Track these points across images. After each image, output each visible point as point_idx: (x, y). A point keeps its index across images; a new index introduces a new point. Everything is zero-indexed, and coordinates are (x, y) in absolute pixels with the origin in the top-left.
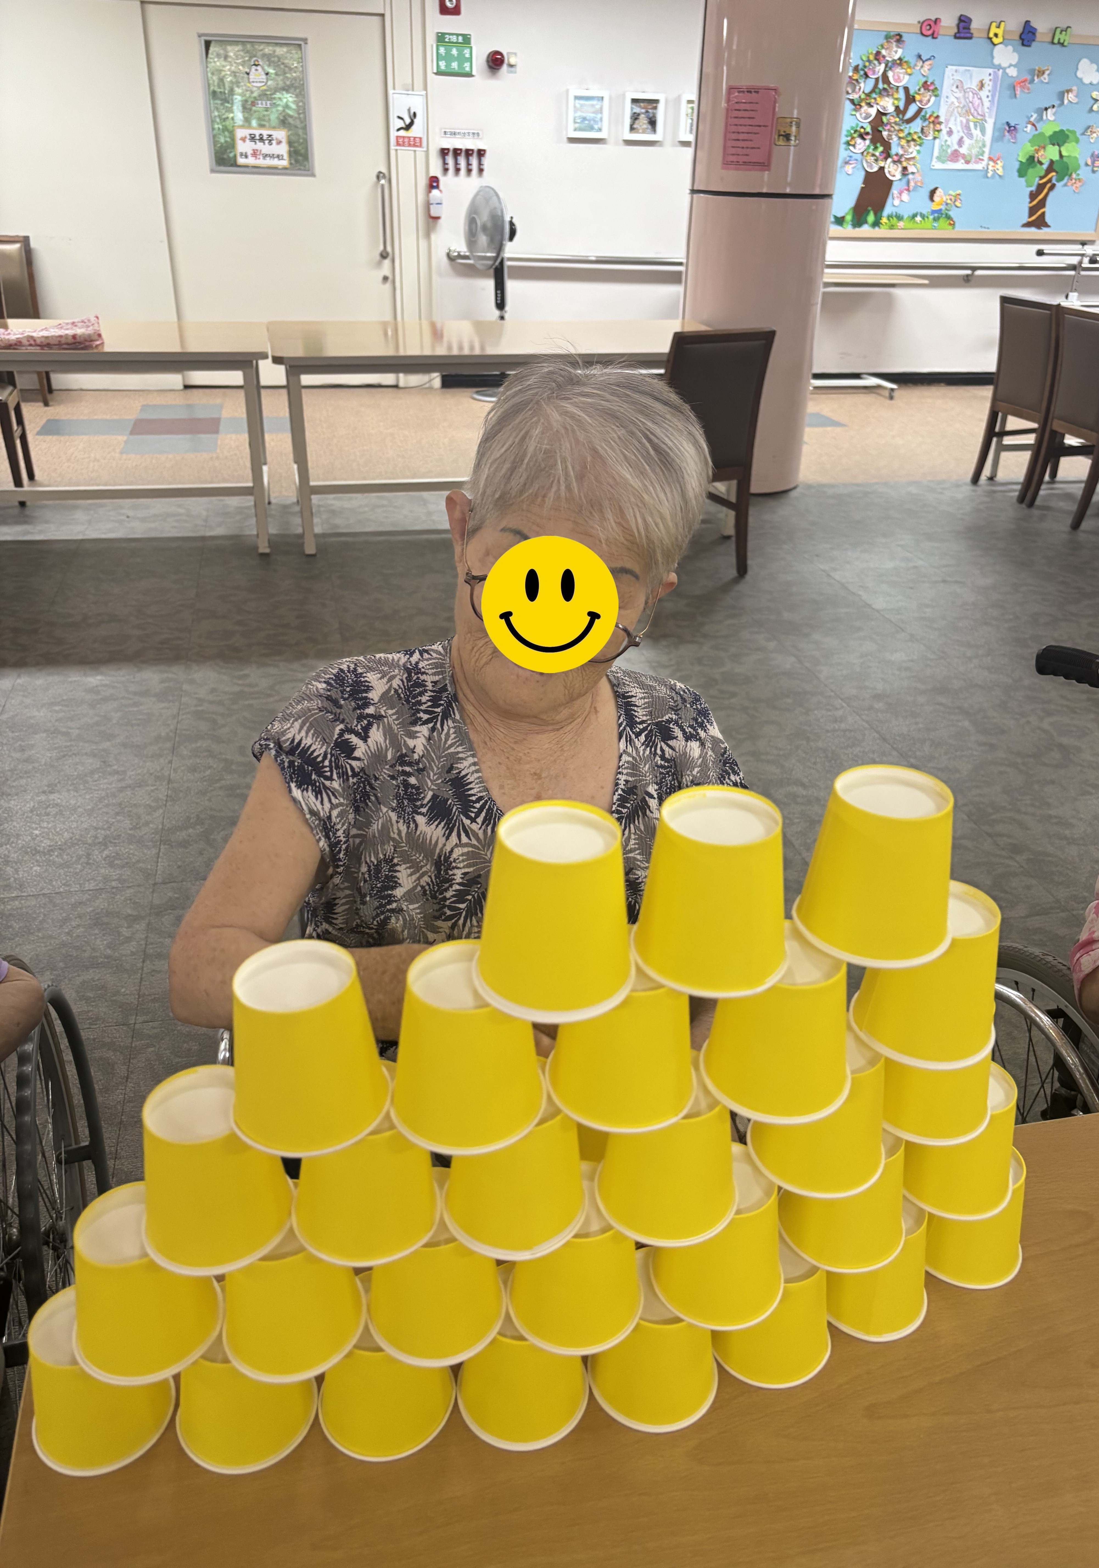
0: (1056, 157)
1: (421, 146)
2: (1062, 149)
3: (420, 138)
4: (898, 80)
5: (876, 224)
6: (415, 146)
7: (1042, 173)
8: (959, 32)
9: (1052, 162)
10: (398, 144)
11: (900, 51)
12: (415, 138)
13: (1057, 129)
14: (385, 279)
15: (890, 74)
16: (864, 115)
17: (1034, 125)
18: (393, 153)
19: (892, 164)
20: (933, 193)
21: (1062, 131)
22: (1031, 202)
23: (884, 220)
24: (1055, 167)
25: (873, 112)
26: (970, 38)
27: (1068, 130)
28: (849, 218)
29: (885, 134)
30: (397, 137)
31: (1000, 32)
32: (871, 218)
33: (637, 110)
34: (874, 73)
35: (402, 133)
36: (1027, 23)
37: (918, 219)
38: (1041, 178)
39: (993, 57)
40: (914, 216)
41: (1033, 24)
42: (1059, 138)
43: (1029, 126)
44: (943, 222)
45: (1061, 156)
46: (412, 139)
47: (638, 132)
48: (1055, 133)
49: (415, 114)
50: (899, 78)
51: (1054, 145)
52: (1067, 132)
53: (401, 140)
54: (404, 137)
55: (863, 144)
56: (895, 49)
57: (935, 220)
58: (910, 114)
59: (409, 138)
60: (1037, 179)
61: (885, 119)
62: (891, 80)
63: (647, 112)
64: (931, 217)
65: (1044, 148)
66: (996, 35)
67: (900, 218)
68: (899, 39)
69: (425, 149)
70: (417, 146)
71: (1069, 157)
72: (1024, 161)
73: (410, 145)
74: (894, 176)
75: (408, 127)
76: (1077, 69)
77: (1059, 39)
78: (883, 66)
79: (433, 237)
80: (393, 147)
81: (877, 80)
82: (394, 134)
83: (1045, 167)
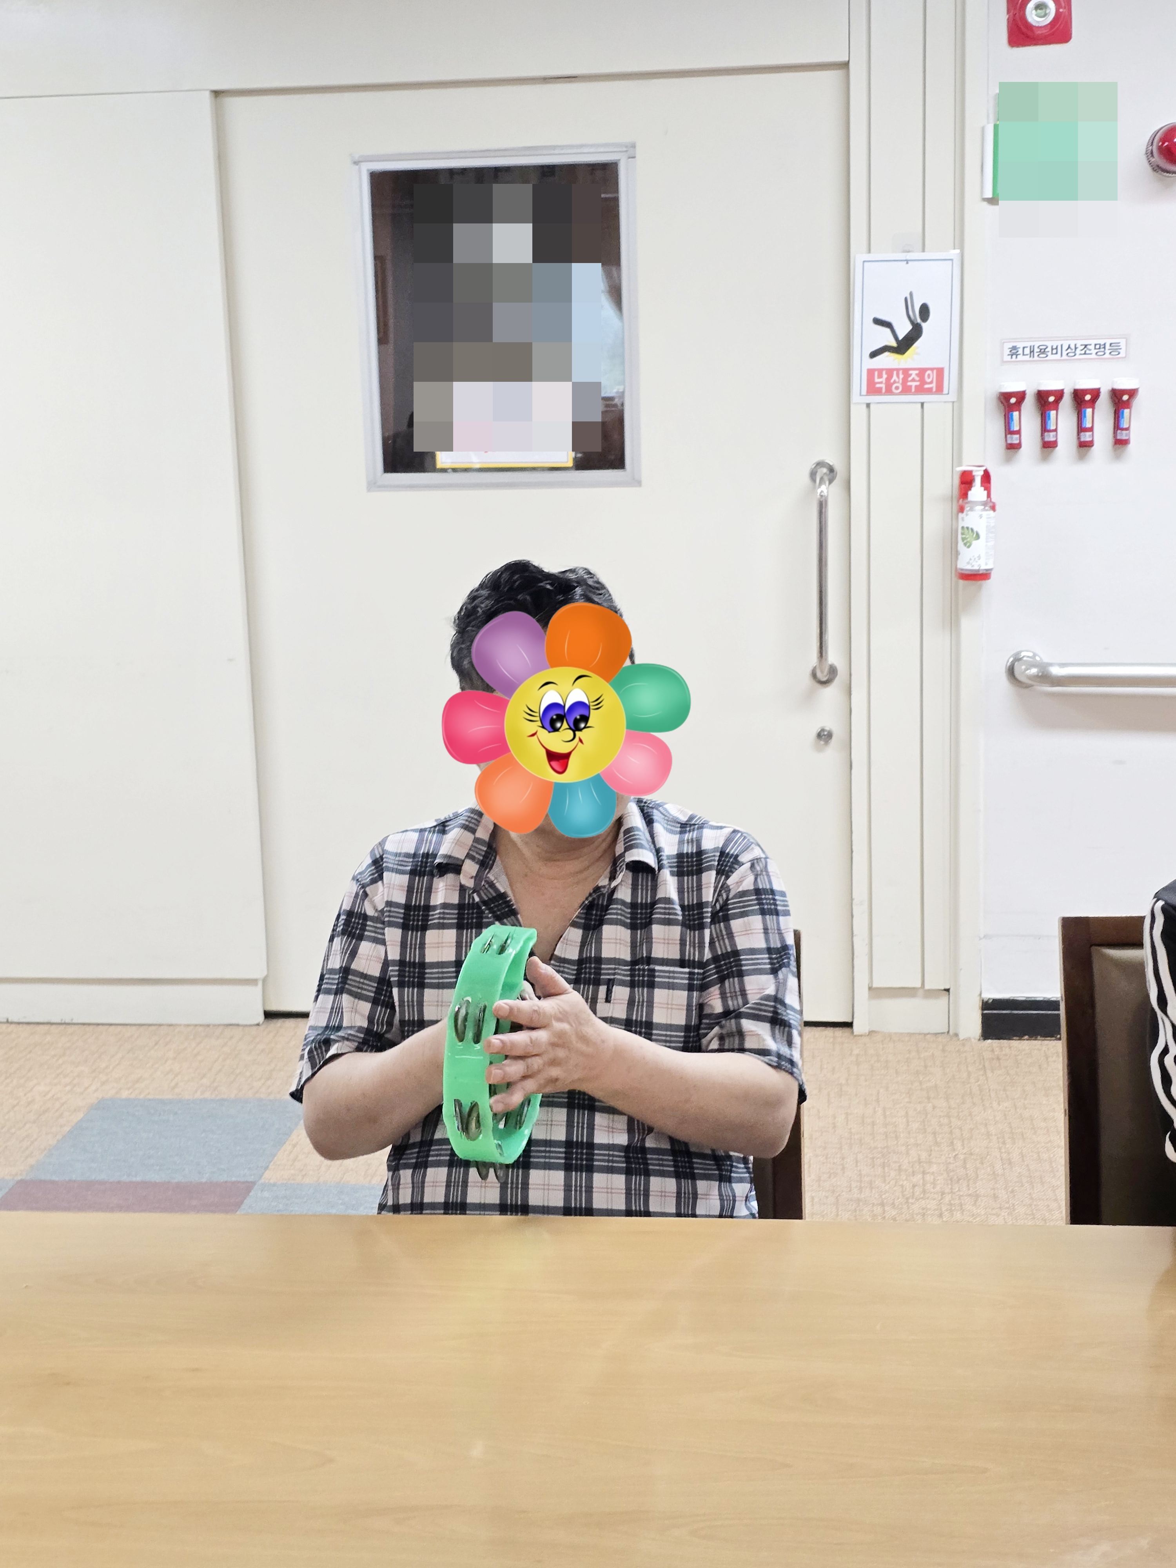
1: (940, 389)
3: (940, 372)
6: (920, 390)
10: (872, 389)
12: (922, 372)
14: (824, 736)
18: (858, 413)
30: (871, 372)
35: (888, 360)
46: (914, 374)
49: (925, 311)
53: (880, 382)
54: (890, 372)
59: (906, 372)
69: (952, 397)
70: (929, 391)
73: (906, 390)
75: (904, 345)
79: (967, 624)
80: (859, 397)
82: (862, 364)
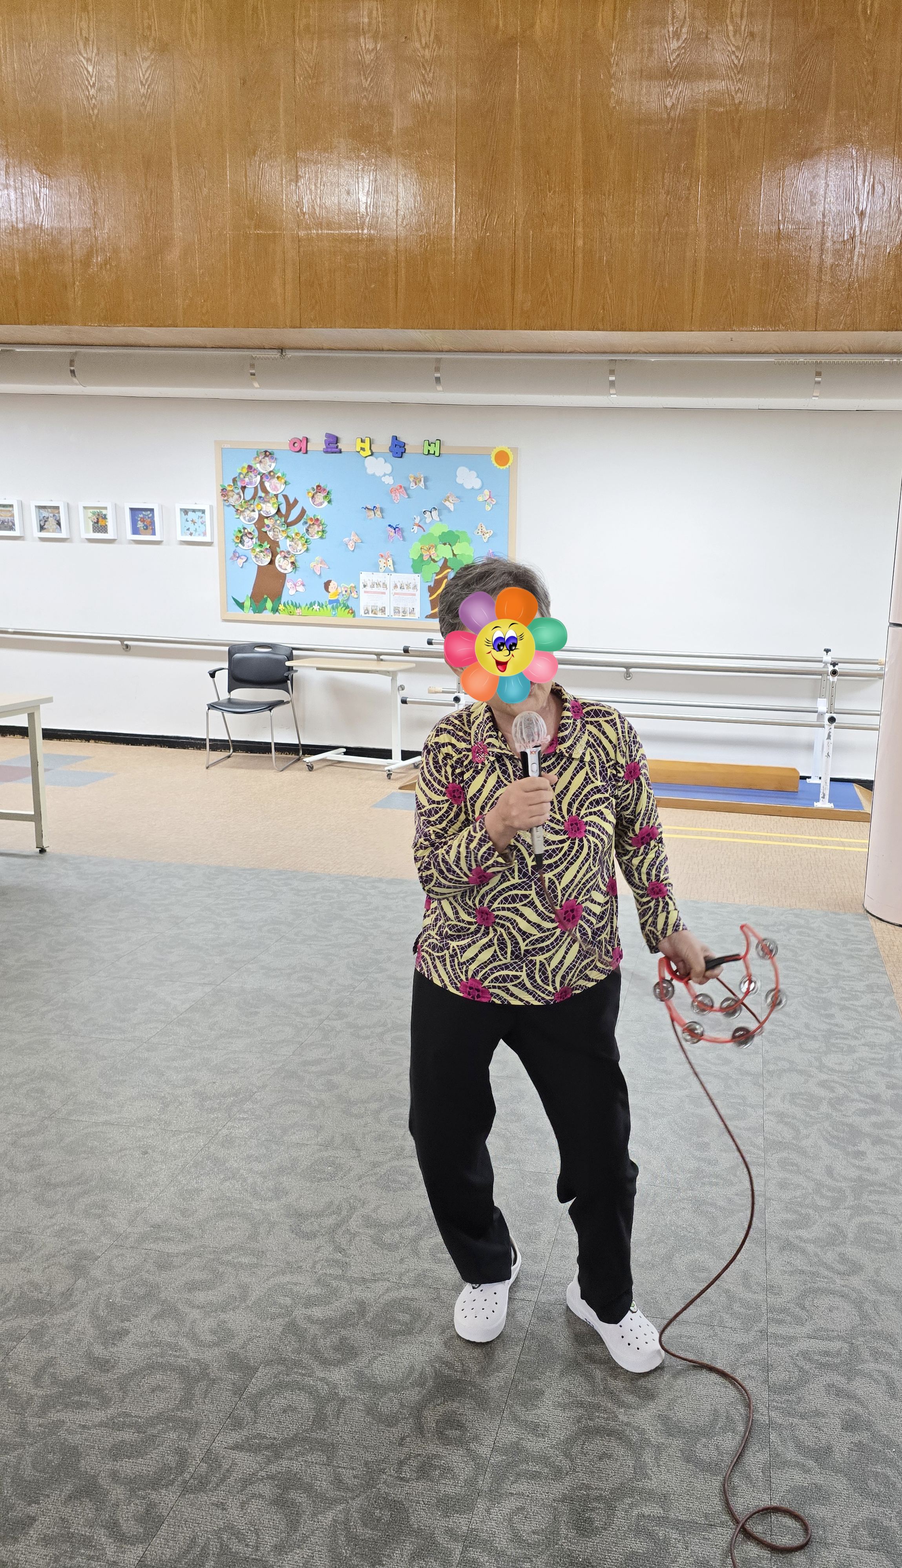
0: (449, 556)
2: (454, 548)
4: (275, 488)
5: (275, 610)
7: (438, 570)
8: (327, 448)
9: (446, 560)
11: (273, 465)
13: (446, 530)
15: (267, 484)
16: (247, 518)
17: (419, 526)
19: (282, 559)
20: (327, 585)
21: (450, 532)
22: (430, 596)
23: (281, 607)
24: (449, 564)
25: (256, 515)
26: (340, 452)
27: (457, 531)
28: (247, 604)
29: (270, 534)
31: (366, 445)
32: (269, 604)
33: (45, 514)
34: (251, 483)
36: (395, 438)
37: (316, 607)
38: (437, 574)
39: (366, 469)
40: (312, 605)
41: (403, 439)
42: (449, 539)
43: (416, 528)
44: (341, 611)
45: (454, 555)
47: (49, 532)
48: (443, 533)
50: (276, 487)
51: (445, 544)
52: (456, 533)
55: (251, 542)
56: (269, 463)
57: (333, 608)
58: (293, 516)
60: (435, 575)
61: (266, 521)
62: (268, 489)
63: (54, 516)
64: (329, 607)
65: (435, 547)
66: (363, 449)
67: (297, 606)
68: (267, 454)
71: (462, 555)
72: (416, 558)
74: (286, 569)
76: (456, 476)
77: (429, 451)
78: (259, 477)
81: (256, 488)
83: (440, 563)
